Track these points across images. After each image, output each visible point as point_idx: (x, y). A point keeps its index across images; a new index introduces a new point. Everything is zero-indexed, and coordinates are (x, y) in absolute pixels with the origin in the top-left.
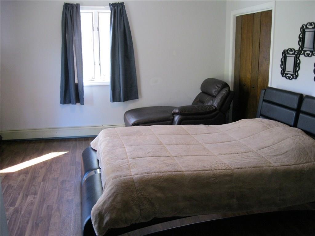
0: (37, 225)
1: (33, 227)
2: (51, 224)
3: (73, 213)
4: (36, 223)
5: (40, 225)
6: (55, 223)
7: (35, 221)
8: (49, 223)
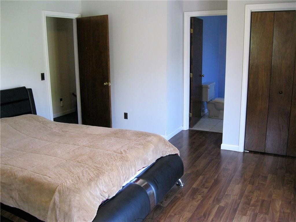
0: (204, 216)
1: (209, 214)
2: (192, 213)
3: (168, 216)
4: (205, 218)
5: (202, 214)
6: (189, 212)
7: (205, 219)
8: (194, 214)
